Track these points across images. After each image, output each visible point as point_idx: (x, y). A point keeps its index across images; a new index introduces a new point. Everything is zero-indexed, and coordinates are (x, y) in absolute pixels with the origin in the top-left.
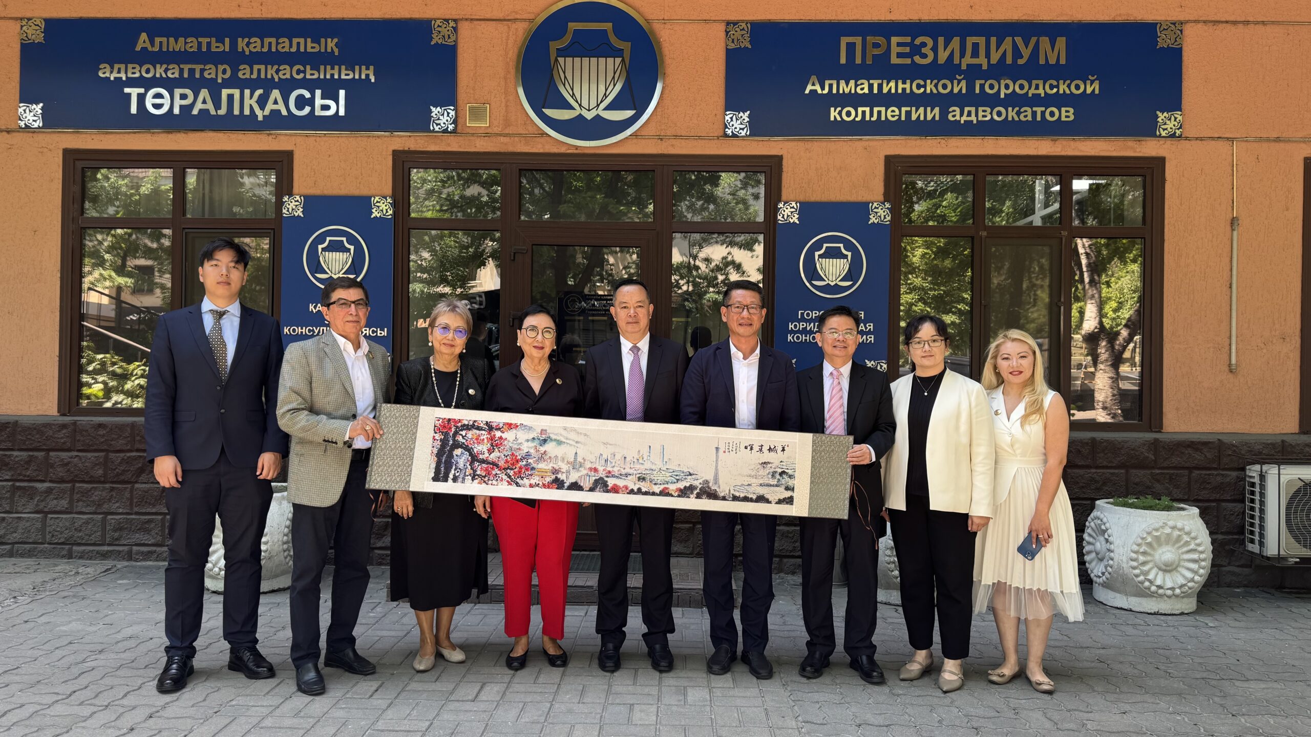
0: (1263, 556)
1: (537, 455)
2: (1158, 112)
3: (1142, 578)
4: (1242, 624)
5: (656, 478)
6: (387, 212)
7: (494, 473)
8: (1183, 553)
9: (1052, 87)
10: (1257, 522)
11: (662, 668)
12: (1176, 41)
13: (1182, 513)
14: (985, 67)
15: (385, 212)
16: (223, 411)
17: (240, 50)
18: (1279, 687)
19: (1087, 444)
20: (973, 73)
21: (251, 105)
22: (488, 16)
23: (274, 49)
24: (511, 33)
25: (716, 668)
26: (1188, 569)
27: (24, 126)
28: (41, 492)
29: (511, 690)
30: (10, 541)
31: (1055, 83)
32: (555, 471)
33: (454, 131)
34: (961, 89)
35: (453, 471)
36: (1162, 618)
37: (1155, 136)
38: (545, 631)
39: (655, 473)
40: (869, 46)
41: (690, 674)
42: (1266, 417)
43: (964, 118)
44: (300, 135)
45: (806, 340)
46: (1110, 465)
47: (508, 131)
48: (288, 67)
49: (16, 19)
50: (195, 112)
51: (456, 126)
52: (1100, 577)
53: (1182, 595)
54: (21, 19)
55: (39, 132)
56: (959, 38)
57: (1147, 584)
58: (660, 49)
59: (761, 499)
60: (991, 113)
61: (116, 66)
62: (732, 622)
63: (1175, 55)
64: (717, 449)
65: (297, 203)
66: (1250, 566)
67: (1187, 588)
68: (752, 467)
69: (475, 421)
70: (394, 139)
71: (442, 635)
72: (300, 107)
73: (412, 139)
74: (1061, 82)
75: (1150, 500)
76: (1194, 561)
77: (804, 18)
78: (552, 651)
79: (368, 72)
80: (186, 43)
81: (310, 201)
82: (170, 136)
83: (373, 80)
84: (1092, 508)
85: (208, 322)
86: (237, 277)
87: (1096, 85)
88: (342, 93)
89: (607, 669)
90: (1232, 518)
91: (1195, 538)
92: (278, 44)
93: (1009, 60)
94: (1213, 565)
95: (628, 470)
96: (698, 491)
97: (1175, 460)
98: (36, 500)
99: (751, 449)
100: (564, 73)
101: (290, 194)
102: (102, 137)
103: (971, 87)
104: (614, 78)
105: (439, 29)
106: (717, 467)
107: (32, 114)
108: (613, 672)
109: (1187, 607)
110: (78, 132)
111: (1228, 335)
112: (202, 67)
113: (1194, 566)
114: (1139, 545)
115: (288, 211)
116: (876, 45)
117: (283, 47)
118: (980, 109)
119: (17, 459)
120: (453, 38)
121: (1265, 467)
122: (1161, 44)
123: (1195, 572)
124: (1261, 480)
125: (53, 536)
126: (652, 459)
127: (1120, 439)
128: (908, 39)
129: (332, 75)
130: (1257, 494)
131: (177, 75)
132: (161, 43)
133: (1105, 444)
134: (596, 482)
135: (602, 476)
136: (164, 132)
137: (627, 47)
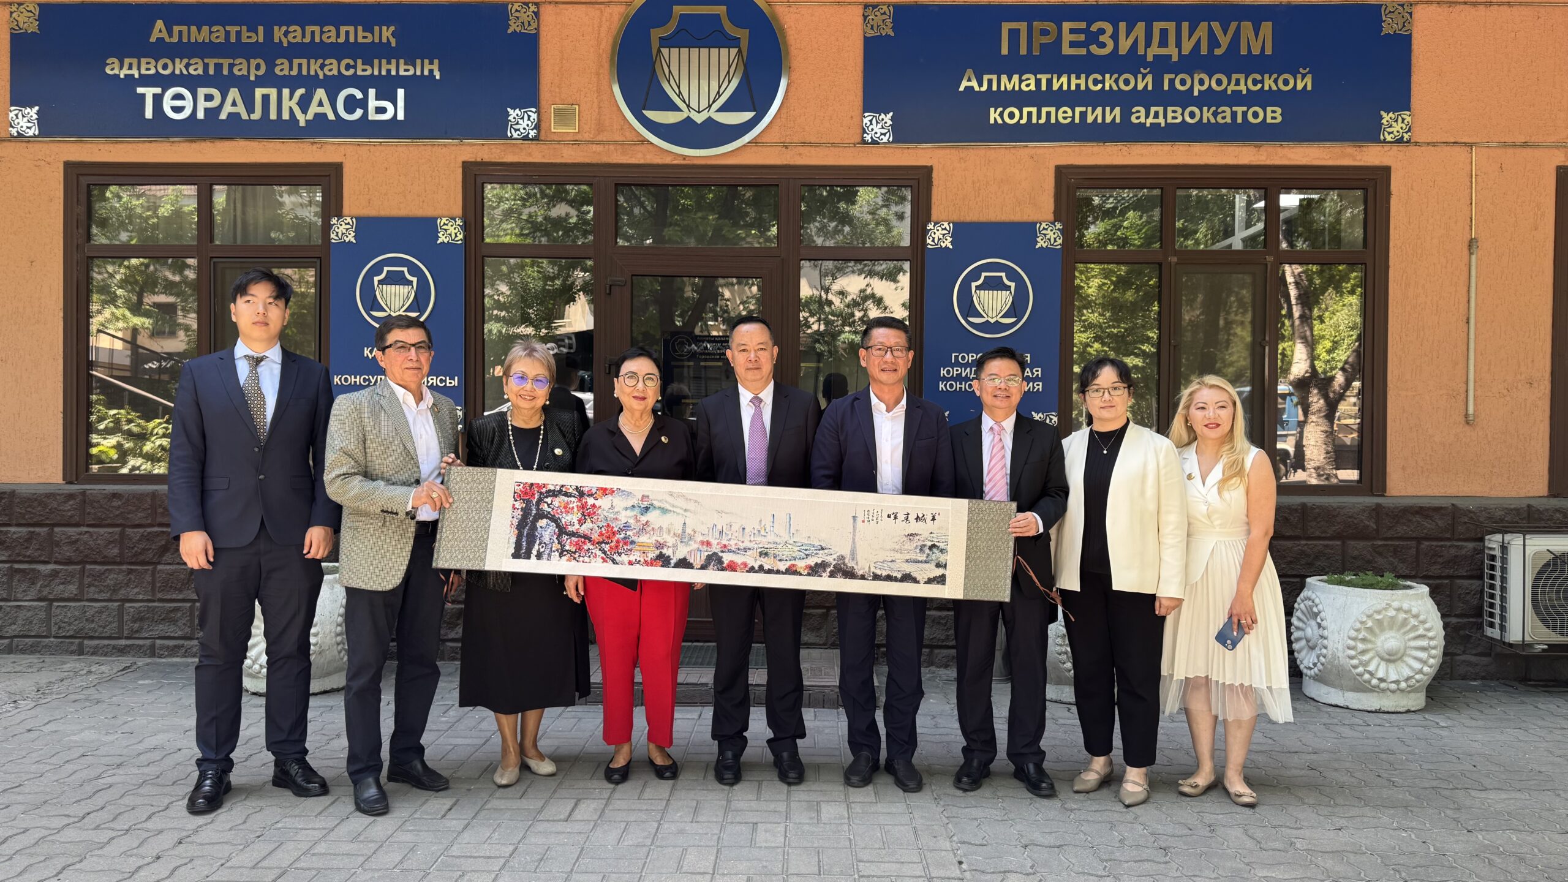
0: (1504, 643)
1: (638, 526)
2: (1382, 113)
3: (1361, 669)
4: (1480, 723)
5: (781, 554)
6: (456, 236)
7: (586, 547)
8: (1409, 640)
9: (1255, 83)
10: (1497, 602)
11: (791, 780)
12: (1404, 26)
13: (1409, 592)
14: (1175, 58)
15: (453, 236)
16: (261, 477)
17: (276, 40)
18: (1523, 797)
19: (1296, 510)
20: (1161, 65)
21: (290, 108)
23: (317, 40)
24: (604, 19)
25: (855, 779)
26: (1416, 659)
27: (16, 134)
28: (45, 576)
29: (611, 807)
30: (8, 635)
31: (1259, 77)
32: (660, 546)
33: (536, 138)
34: (1146, 85)
35: (536, 547)
36: (1386, 716)
37: (1379, 141)
38: (651, 737)
39: (780, 547)
40: (1036, 33)
41: (825, 787)
42: (1509, 478)
43: (1150, 120)
44: (351, 144)
45: (961, 388)
46: (1323, 535)
47: (600, 138)
48: (334, 62)
49: (4, 3)
50: (223, 116)
51: (539, 132)
52: (1310, 669)
53: (1409, 689)
54: (11, 4)
55: (34, 141)
56: (1144, 23)
57: (1367, 676)
58: (784, 36)
59: (907, 578)
60: (1182, 114)
61: (127, 61)
62: (874, 723)
63: (1403, 42)
64: (855, 518)
65: (348, 226)
66: (1489, 655)
67: (1414, 681)
68: (896, 540)
69: (562, 486)
70: (463, 148)
71: (528, 743)
72: (349, 109)
73: (486, 147)
74: (1267, 76)
75: (1370, 577)
76: (1423, 649)
78: (659, 761)
79: (431, 67)
80: (211, 32)
81: (363, 224)
82: (194, 145)
83: (438, 77)
84: (1302, 586)
85: (243, 370)
86: (277, 315)
87: (1309, 80)
88: (401, 93)
89: (725, 781)
90: (1468, 598)
91: (1424, 622)
92: (322, 33)
93: (1204, 50)
94: (1445, 654)
95: (747, 544)
96: (832, 568)
97: (1401, 530)
98: (39, 585)
99: (896, 518)
100: (669, 67)
101: (340, 216)
102: (111, 147)
103: (1158, 82)
104: (728, 72)
105: (517, 14)
106: (854, 539)
107: (25, 119)
108: (732, 785)
109: (1414, 703)
110: (82, 141)
111: (1465, 380)
112: (231, 61)
113: (1423, 655)
114: (1357, 630)
115: (337, 236)
116: (1044, 33)
117: (329, 37)
118: (1170, 109)
119: (15, 536)
120: (534, 25)
121: (1508, 537)
122: (1386, 30)
123: (1424, 662)
124: (1502, 553)
125: (60, 628)
126: (776, 530)
127: (1335, 505)
128: (1083, 25)
129: (389, 71)
130: (1498, 569)
131: (200, 72)
132: (180, 32)
133: (1317, 510)
134: (709, 558)
135: (716, 551)
136: (186, 141)
137: (743, 34)
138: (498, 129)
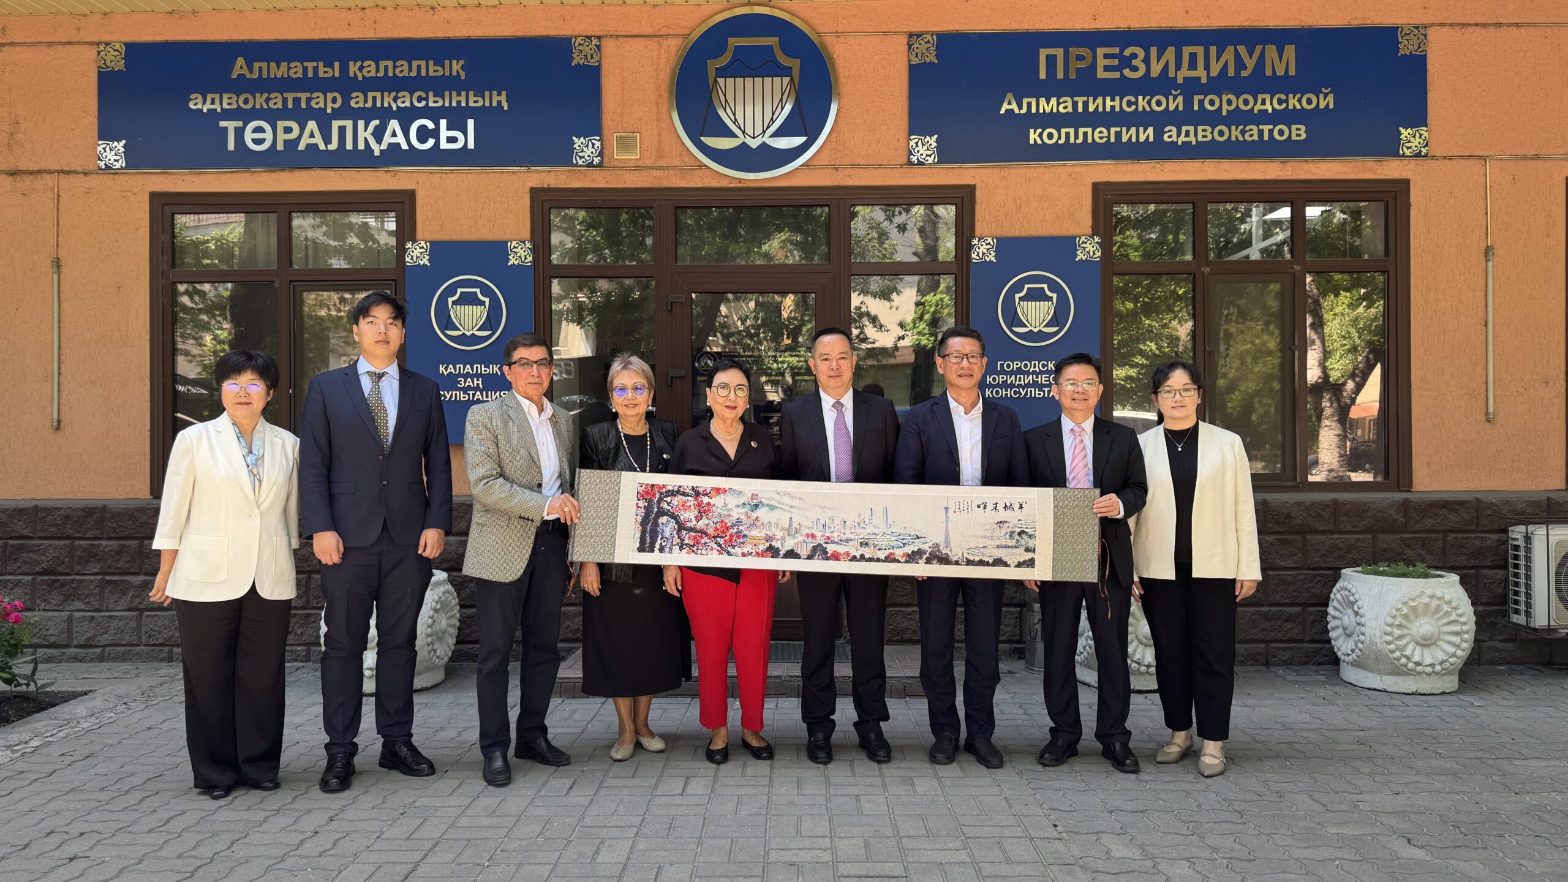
0: (1530, 628)
1: (749, 521)
2: (1401, 129)
3: (1397, 654)
4: (1512, 703)
5: (880, 543)
6: (526, 258)
7: (703, 541)
8: (1443, 625)
9: (1280, 102)
10: (1522, 589)
11: (881, 759)
12: (1419, 47)
13: (1440, 579)
14: (1204, 80)
15: (523, 258)
16: (385, 482)
17: (352, 75)
18: (1562, 764)
19: (1328, 506)
20: (1191, 87)
21: (365, 138)
22: (636, 32)
23: (391, 74)
24: (662, 51)
25: (940, 757)
26: (1450, 643)
27: (104, 167)
28: (135, 587)
30: (100, 644)
31: (1283, 97)
32: (769, 539)
33: (600, 165)
34: (1177, 106)
35: (659, 541)
36: (1422, 698)
37: (1398, 155)
38: (744, 723)
39: (879, 537)
40: (1072, 59)
42: (1528, 473)
43: (1182, 139)
44: (423, 172)
45: (1006, 395)
46: (1355, 529)
47: (660, 164)
48: (407, 94)
49: (91, 44)
50: (302, 147)
51: (602, 159)
52: (1348, 655)
53: (1443, 672)
54: (98, 44)
55: (121, 173)
56: (1173, 48)
57: (1404, 660)
58: (833, 65)
59: (998, 562)
60: (1212, 133)
61: (209, 97)
62: (953, 708)
63: (1418, 64)
64: (946, 509)
65: (423, 250)
66: (1514, 641)
67: (1448, 664)
68: (987, 527)
69: (680, 487)
70: (530, 175)
71: (640, 722)
72: (422, 138)
73: (552, 174)
74: (1291, 96)
75: (1401, 567)
76: (1456, 634)
77: (996, 28)
78: (755, 743)
79: (499, 98)
80: (289, 68)
81: (437, 248)
82: (273, 175)
83: (506, 108)
84: (1336, 578)
85: (366, 384)
86: (396, 334)
87: (1330, 98)
88: (471, 123)
89: (820, 760)
90: (1493, 586)
91: (1456, 608)
92: (395, 67)
93: (1231, 72)
94: (1476, 641)
95: (848, 536)
96: (928, 555)
97: (1428, 523)
98: (130, 596)
99: (985, 507)
100: (725, 96)
101: (414, 241)
102: (194, 178)
103: (1188, 103)
104: (781, 100)
105: (581, 48)
106: (947, 528)
107: (113, 153)
108: (826, 763)
109: (1449, 685)
110: (166, 173)
111: (1484, 380)
112: (308, 95)
113: (1456, 639)
114: (1393, 617)
115: (412, 259)
116: (1080, 58)
117: (402, 71)
118: (1200, 128)
119: (107, 549)
120: (596, 58)
121: (1531, 528)
122: (1403, 50)
123: (1457, 646)
124: (1526, 542)
125: (150, 637)
126: (874, 522)
127: (1365, 500)
128: (1116, 50)
129: (459, 102)
130: (1522, 558)
131: (280, 105)
132: (260, 68)
133: (1348, 506)
134: (815, 549)
135: (821, 542)
136: (266, 171)
137: (795, 64)
138: (564, 157)
